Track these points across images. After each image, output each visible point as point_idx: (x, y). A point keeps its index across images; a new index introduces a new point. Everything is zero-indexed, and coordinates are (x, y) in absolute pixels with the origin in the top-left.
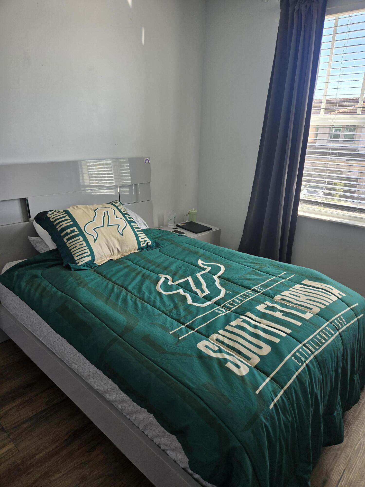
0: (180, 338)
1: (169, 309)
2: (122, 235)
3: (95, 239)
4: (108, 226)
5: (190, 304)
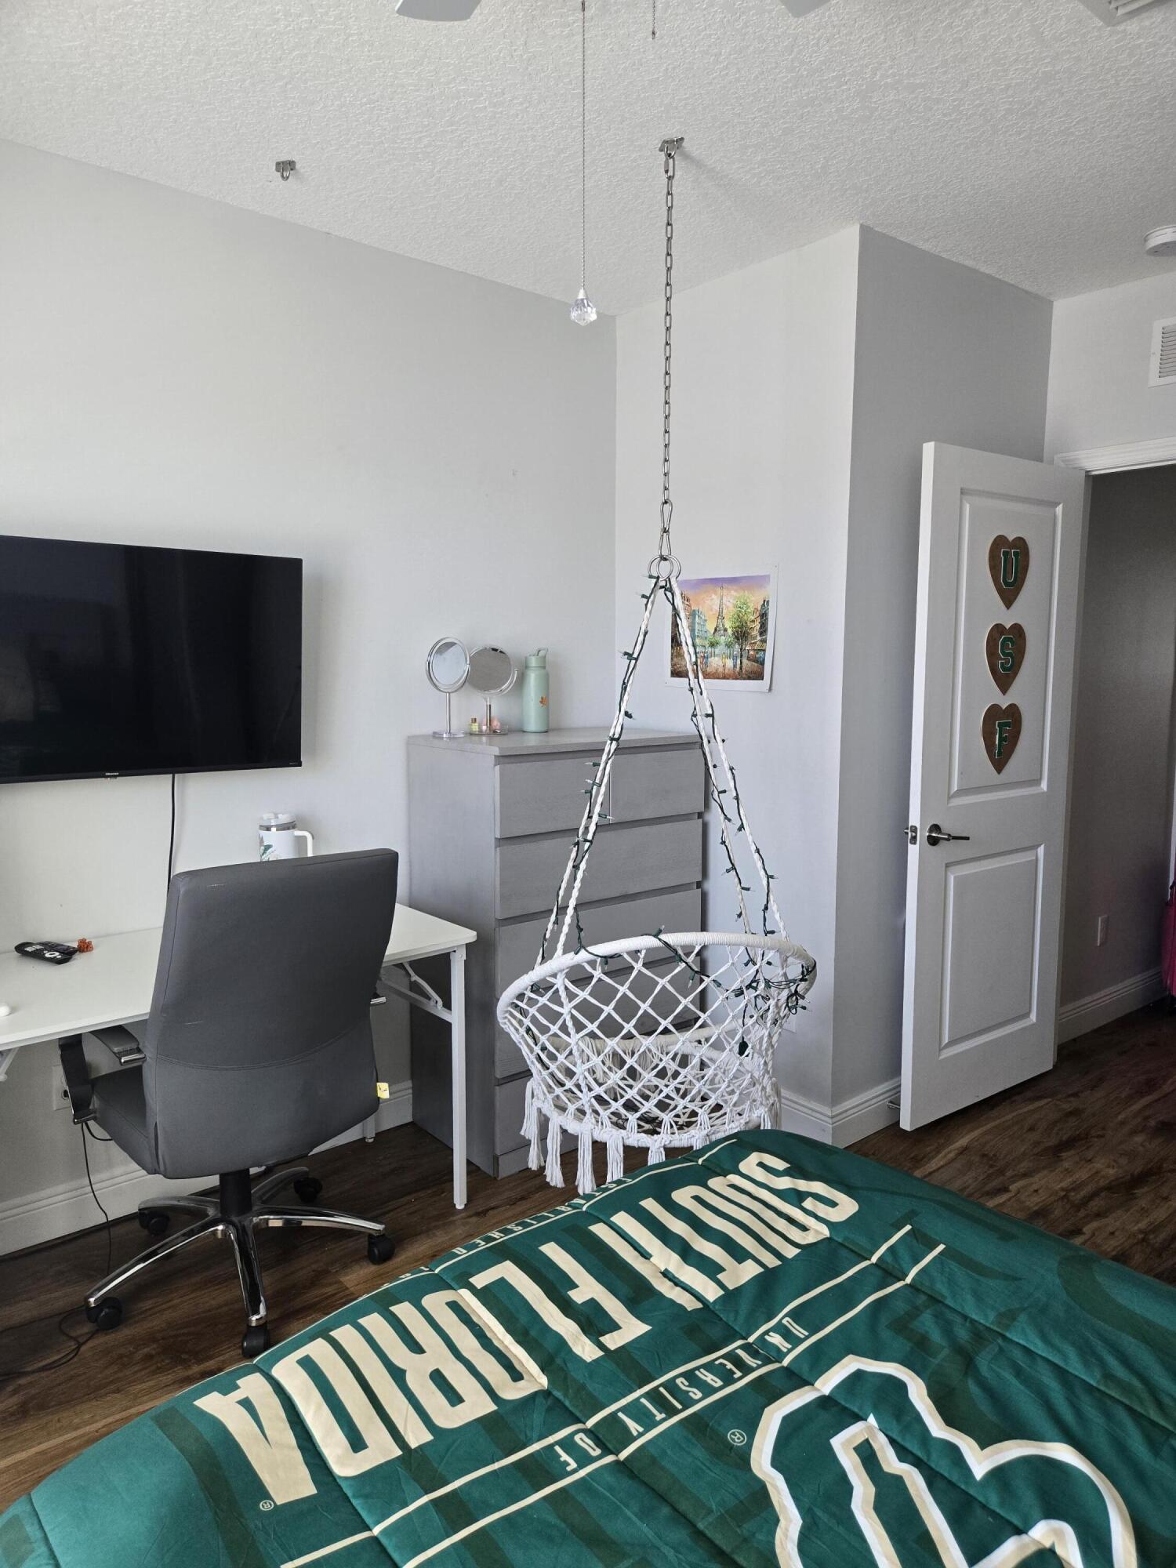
0: (908, 1227)
1: (987, 1349)
5: (909, 1368)
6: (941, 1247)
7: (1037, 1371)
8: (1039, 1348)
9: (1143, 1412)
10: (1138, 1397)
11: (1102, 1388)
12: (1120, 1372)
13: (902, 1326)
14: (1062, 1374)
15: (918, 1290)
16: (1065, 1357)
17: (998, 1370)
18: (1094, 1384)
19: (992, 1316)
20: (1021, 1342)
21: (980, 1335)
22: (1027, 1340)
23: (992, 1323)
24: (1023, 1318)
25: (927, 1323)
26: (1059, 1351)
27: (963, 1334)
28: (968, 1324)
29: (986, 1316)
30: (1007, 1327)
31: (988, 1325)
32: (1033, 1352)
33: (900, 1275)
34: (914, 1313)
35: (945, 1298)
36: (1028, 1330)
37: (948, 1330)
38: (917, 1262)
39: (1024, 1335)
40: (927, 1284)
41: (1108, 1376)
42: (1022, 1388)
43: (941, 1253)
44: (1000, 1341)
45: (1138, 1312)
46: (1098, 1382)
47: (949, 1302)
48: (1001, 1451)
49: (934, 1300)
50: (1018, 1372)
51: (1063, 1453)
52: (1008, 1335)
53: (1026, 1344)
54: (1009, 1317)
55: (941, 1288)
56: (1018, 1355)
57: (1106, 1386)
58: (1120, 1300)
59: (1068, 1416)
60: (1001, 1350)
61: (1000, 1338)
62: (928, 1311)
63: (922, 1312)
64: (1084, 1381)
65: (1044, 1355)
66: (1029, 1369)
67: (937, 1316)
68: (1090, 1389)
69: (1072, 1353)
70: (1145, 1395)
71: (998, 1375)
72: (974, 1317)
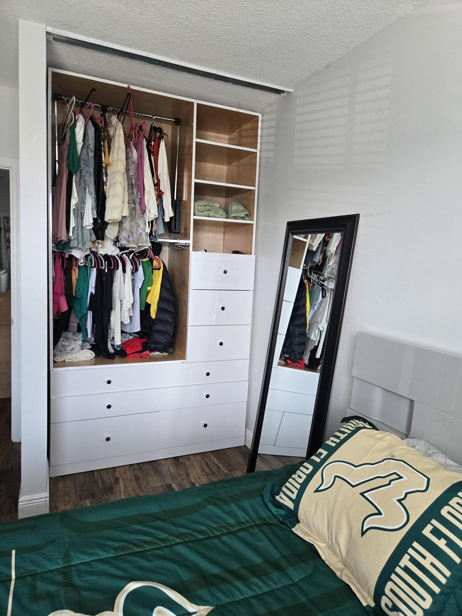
1: (73, 575)
2: (363, 533)
3: (320, 489)
4: (362, 494)
5: (58, 610)
6: (14, 552)
7: (95, 567)
8: (88, 559)
9: (133, 551)
10: (129, 548)
11: (117, 554)
12: (116, 544)
13: (35, 597)
14: (103, 561)
15: (22, 577)
16: (97, 554)
17: (85, 579)
18: (113, 555)
19: (61, 561)
20: (79, 562)
21: (65, 572)
22: (80, 560)
23: (63, 564)
24: (72, 553)
25: (42, 587)
26: (92, 554)
27: (59, 578)
28: (56, 573)
29: (59, 564)
30: (70, 561)
31: (62, 566)
32: (86, 562)
33: (8, 578)
34: (33, 588)
35: (36, 571)
36: (78, 556)
37: (52, 582)
38: (10, 567)
39: (78, 559)
40: (23, 571)
41: (115, 549)
42: (98, 578)
43: (16, 554)
44: (73, 568)
45: (100, 520)
46: (114, 554)
47: (39, 571)
48: (118, 605)
49: (34, 575)
50: (91, 573)
51: (132, 586)
52: (73, 564)
53: (81, 562)
54: (67, 557)
55: (31, 568)
56: (83, 567)
57: (118, 553)
58: (90, 520)
59: (120, 573)
60: (77, 571)
61: (72, 567)
62: (37, 581)
63: (35, 584)
64: (110, 557)
65: (90, 560)
66: (93, 569)
67: (43, 580)
68: (115, 558)
69: (99, 551)
70: (130, 546)
71: (87, 581)
72: (56, 568)
